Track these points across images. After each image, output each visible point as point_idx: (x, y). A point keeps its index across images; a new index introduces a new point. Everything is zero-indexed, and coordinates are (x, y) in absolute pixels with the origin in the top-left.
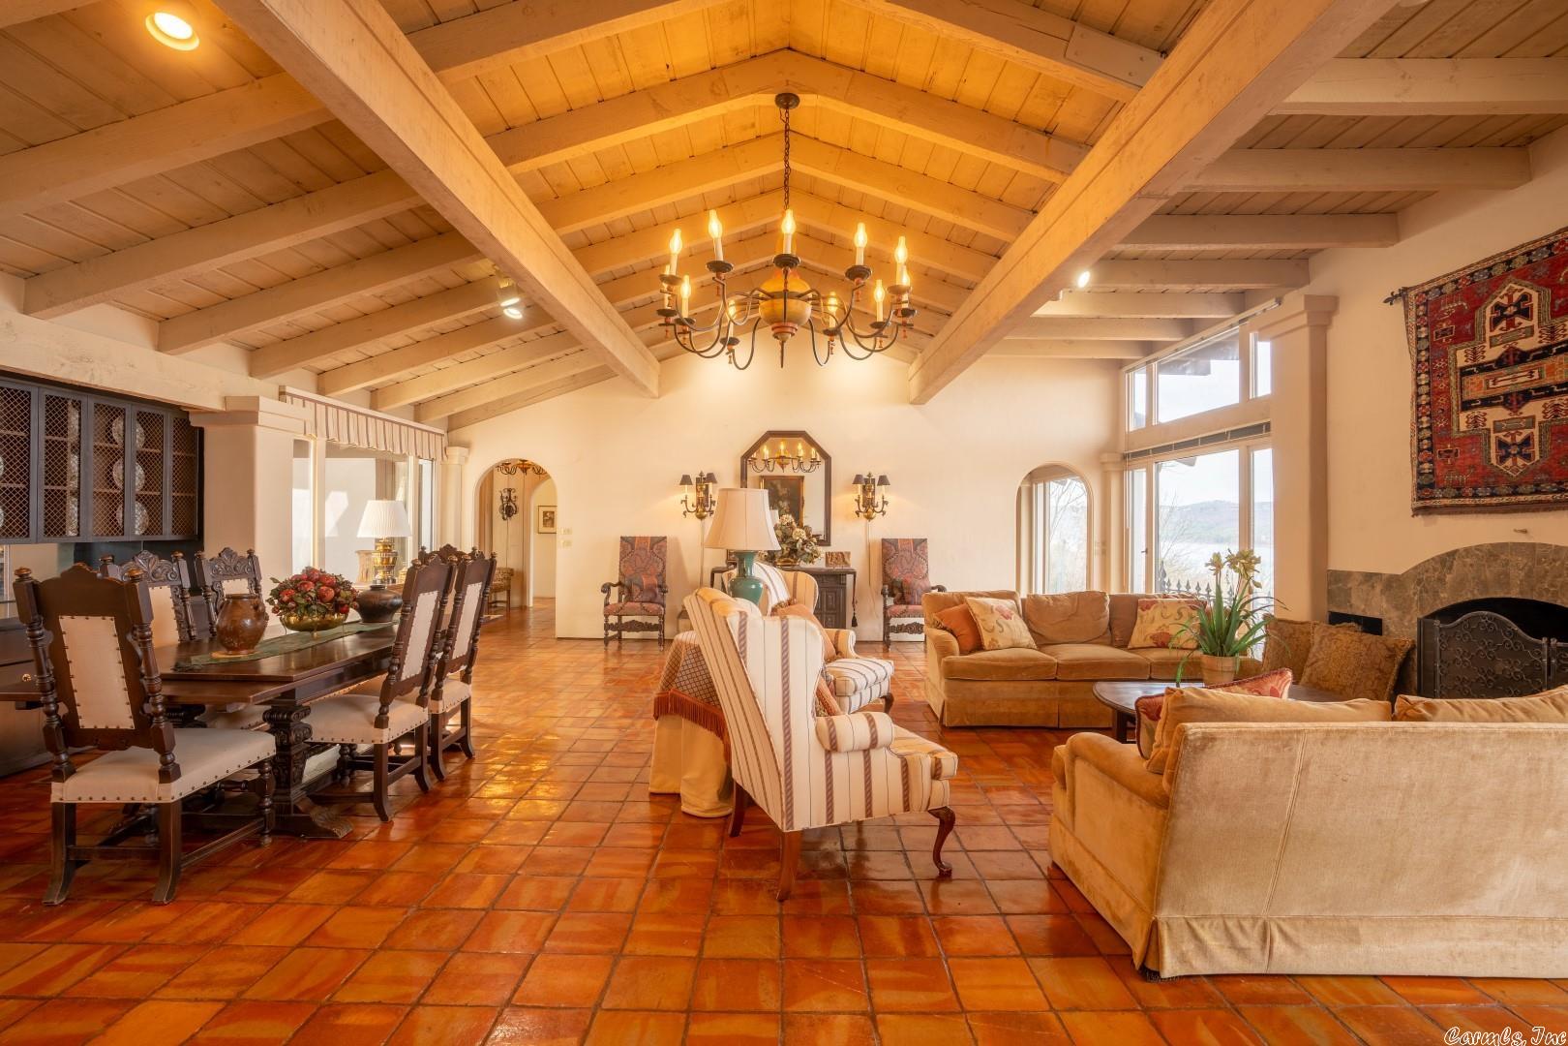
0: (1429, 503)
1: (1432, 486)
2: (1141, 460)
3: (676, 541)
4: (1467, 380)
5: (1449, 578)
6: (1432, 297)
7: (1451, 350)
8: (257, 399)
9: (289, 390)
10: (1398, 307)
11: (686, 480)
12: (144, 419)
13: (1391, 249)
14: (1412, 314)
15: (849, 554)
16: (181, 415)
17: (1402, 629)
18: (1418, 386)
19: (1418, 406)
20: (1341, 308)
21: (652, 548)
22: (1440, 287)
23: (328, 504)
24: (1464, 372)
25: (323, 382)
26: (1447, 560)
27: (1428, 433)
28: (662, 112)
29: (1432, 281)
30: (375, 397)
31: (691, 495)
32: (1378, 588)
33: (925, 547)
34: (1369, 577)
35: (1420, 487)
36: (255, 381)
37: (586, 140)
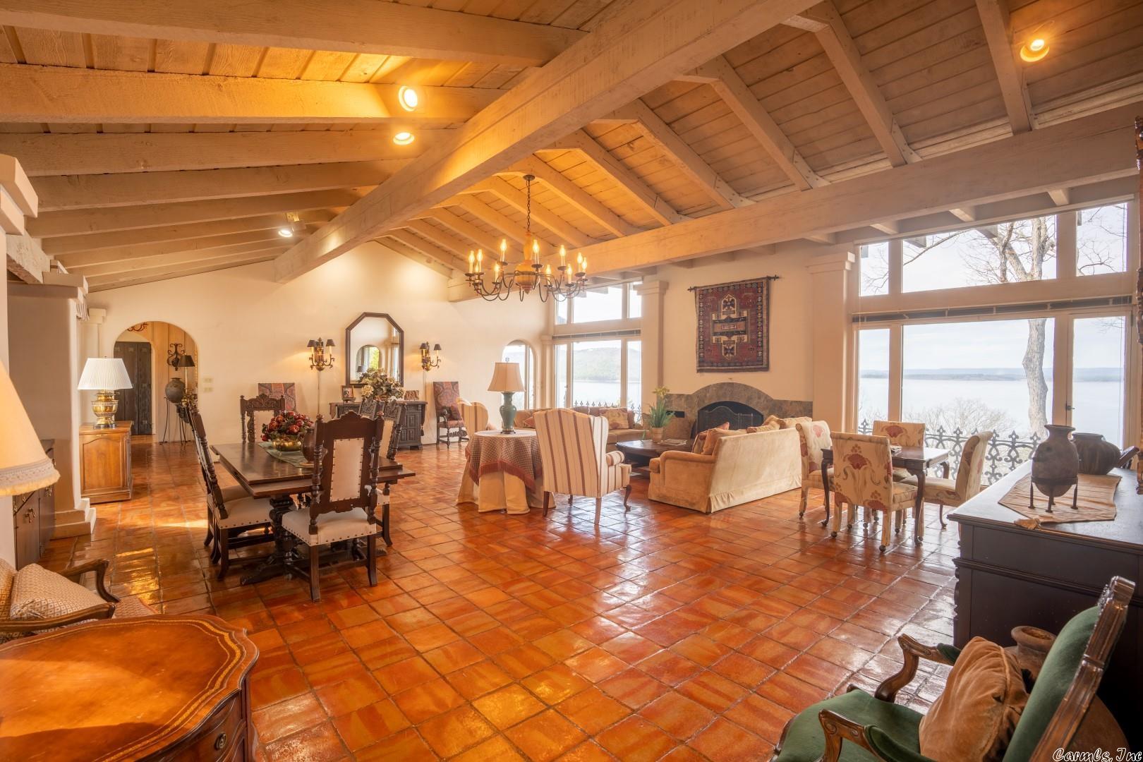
0: (702, 368)
1: (703, 362)
2: (566, 340)
4: (715, 325)
5: (708, 395)
6: (705, 292)
7: (711, 313)
10: (693, 293)
13: (689, 270)
14: (698, 297)
15: (418, 391)
17: (692, 415)
18: (699, 324)
19: (699, 332)
20: (670, 287)
22: (708, 290)
24: (715, 322)
26: (707, 389)
27: (702, 342)
29: (705, 286)
32: (683, 400)
33: (457, 387)
34: (680, 396)
35: (699, 362)
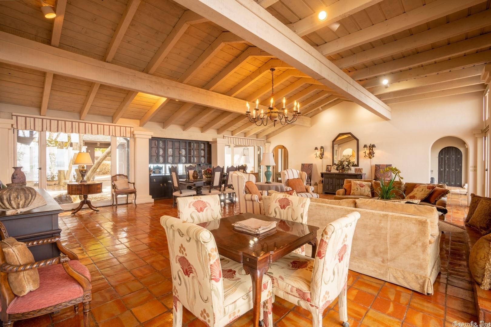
3: (316, 165)
8: (216, 139)
9: (225, 136)
11: (316, 149)
12: (204, 144)
15: (362, 169)
16: (208, 143)
21: (308, 167)
23: (234, 157)
25: (233, 133)
28: (252, 79)
30: (245, 134)
31: (318, 153)
36: (219, 135)
37: (243, 87)
